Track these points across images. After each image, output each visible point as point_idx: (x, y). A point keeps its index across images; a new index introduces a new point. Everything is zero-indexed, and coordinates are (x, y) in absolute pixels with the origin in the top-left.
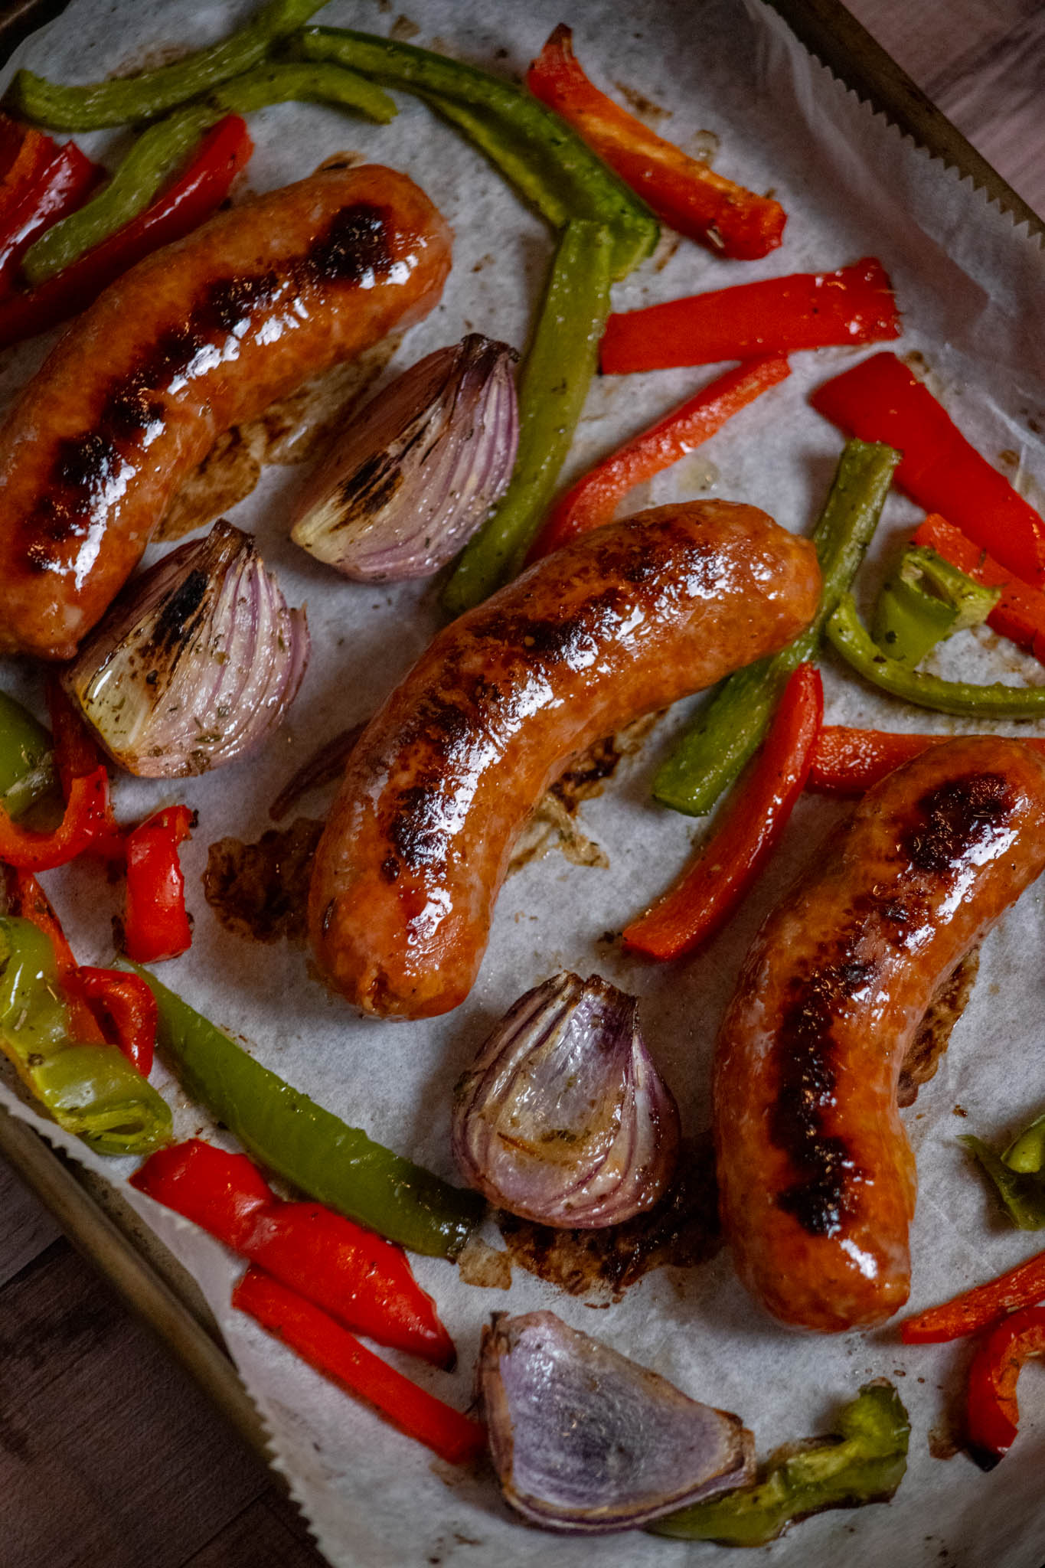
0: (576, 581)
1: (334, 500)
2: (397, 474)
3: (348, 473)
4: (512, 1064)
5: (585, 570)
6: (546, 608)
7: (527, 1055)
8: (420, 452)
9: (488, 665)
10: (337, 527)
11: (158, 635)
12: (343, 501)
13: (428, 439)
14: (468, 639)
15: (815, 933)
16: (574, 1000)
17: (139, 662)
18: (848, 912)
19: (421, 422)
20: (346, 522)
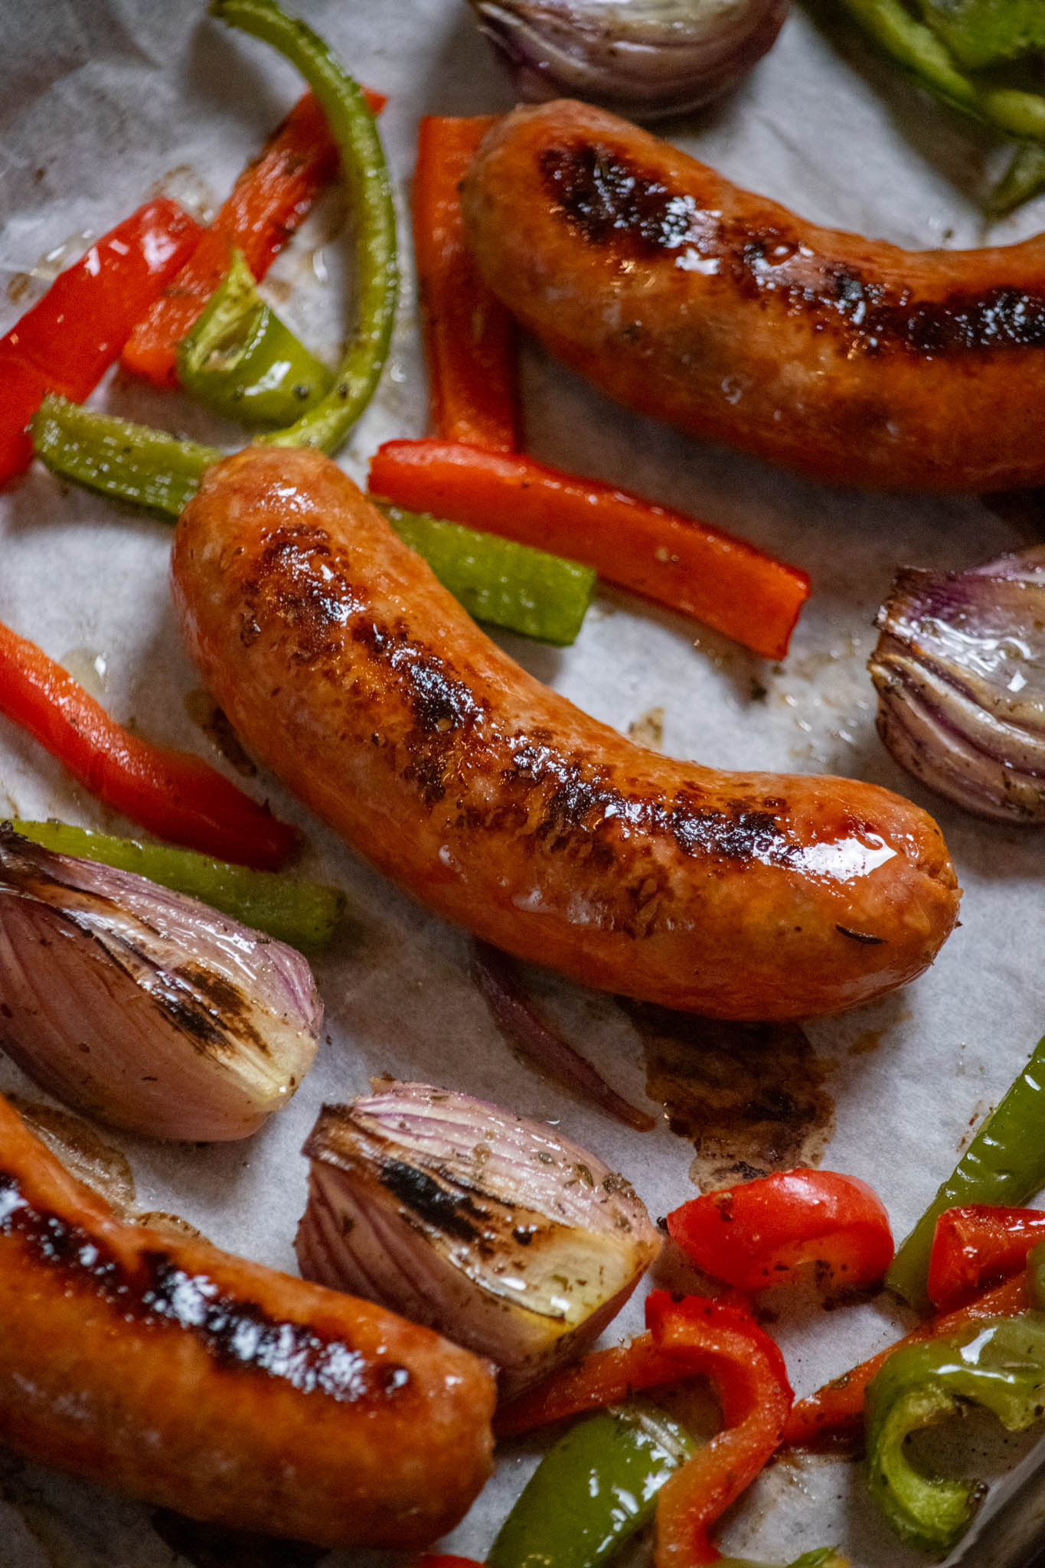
0: (348, 682)
1: (222, 1057)
2: (180, 972)
3: (183, 1042)
4: (1001, 728)
5: (329, 675)
6: (395, 710)
7: (984, 707)
8: (152, 943)
9: (486, 769)
10: (263, 1048)
11: (464, 1232)
12: (225, 1044)
13: (132, 932)
14: (447, 811)
15: (799, 341)
16: (908, 648)
17: (500, 1261)
18: (763, 306)
19: (111, 945)
20: (253, 1036)
